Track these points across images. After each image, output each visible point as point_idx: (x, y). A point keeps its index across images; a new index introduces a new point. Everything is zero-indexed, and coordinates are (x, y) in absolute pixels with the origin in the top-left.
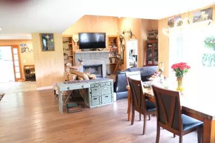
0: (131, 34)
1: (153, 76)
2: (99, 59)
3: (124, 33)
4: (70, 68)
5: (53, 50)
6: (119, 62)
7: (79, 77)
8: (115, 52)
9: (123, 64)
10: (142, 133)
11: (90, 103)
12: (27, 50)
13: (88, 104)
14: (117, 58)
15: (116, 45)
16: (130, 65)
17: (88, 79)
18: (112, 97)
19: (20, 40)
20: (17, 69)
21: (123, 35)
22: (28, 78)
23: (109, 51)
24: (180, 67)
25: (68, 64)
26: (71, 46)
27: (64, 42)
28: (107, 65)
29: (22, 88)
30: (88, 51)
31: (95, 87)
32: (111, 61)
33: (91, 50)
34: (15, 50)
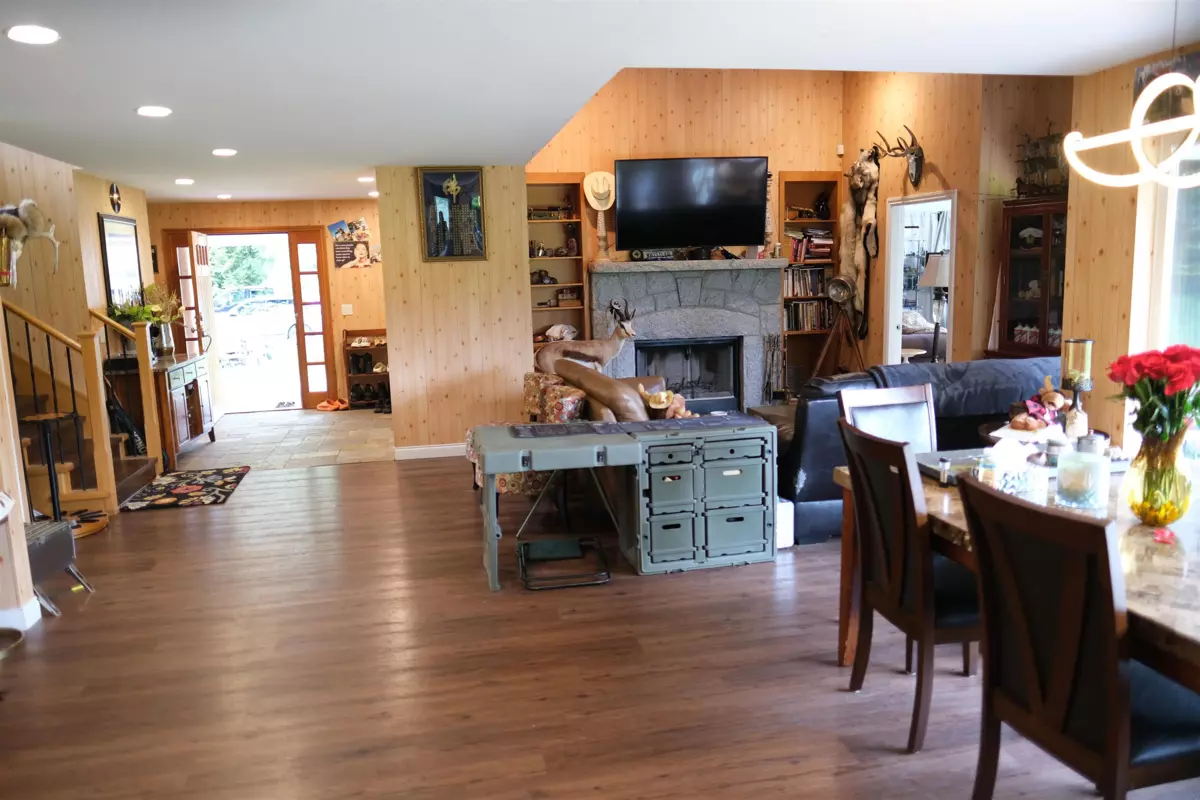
0: (920, 159)
1: (1022, 418)
2: (724, 307)
3: (874, 157)
4: (566, 353)
5: (479, 253)
6: (841, 324)
7: (595, 405)
8: (822, 268)
9: (864, 334)
10: (904, 743)
11: (643, 546)
12: (360, 250)
13: (630, 554)
14: (830, 301)
15: (831, 229)
16: (906, 345)
17: (642, 416)
18: (768, 525)
19: (328, 204)
20: (315, 349)
21: (871, 169)
22: (361, 397)
23: (783, 262)
24: (1160, 373)
25: (554, 332)
26: (573, 232)
27: (535, 213)
28: (771, 342)
29: (332, 444)
30: (664, 263)
31: (669, 461)
32: (794, 321)
33: (680, 257)
34: (308, 253)
